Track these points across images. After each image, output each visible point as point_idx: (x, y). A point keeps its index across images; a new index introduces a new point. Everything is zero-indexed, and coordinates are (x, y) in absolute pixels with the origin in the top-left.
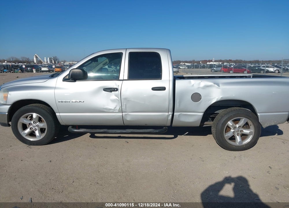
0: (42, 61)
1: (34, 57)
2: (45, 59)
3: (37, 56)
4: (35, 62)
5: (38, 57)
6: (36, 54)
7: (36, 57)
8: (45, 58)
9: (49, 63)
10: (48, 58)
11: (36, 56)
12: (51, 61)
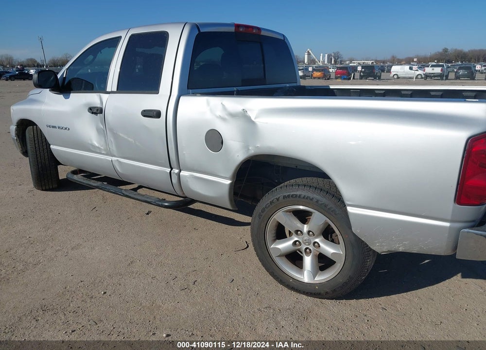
0: (316, 60)
1: (306, 53)
2: (321, 57)
3: (310, 51)
4: (306, 61)
5: (311, 53)
6: (308, 50)
7: (309, 54)
8: (322, 54)
9: (326, 63)
10: (326, 55)
11: (308, 52)
12: (330, 61)
